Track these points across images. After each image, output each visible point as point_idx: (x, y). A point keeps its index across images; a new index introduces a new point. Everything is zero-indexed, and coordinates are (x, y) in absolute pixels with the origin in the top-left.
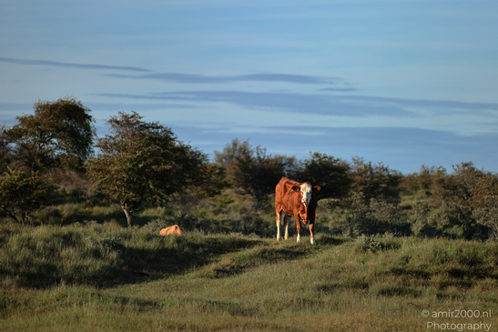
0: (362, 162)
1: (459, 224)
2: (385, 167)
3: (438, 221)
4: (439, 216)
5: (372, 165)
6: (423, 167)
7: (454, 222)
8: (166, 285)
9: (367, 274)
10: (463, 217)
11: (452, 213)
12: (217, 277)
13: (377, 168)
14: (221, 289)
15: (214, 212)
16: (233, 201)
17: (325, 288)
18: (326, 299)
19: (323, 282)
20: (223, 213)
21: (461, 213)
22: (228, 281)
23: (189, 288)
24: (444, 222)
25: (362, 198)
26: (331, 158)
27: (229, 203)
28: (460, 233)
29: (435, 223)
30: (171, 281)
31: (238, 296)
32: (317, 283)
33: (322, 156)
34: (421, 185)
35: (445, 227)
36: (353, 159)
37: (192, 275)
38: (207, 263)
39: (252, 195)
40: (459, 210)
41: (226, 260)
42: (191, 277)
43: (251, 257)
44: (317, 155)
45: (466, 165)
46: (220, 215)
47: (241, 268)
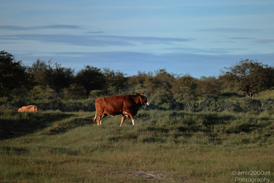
0: (108, 70)
1: (166, 102)
2: (121, 72)
3: (155, 101)
4: (156, 98)
5: (114, 72)
6: (139, 72)
7: (164, 101)
8: (25, 139)
9: (135, 131)
10: (168, 98)
11: (163, 96)
12: (52, 134)
13: (117, 73)
14: (56, 141)
15: (34, 98)
16: (40, 93)
17: (113, 139)
18: (116, 145)
19: (112, 136)
20: (39, 99)
21: (168, 96)
22: (59, 136)
23: (38, 141)
24: (159, 101)
25: (115, 89)
26: (96, 68)
27: (38, 94)
28: (168, 107)
29: (154, 102)
30: (28, 137)
31: (67, 144)
32: (109, 136)
33: (91, 67)
34: (138, 82)
35: (159, 104)
36: (104, 69)
37: (38, 133)
38: (46, 127)
39: (54, 89)
40: (166, 95)
41: (56, 125)
42: (38, 135)
43: (69, 123)
44: (88, 67)
45: (162, 70)
46: (38, 100)
47: (64, 129)
